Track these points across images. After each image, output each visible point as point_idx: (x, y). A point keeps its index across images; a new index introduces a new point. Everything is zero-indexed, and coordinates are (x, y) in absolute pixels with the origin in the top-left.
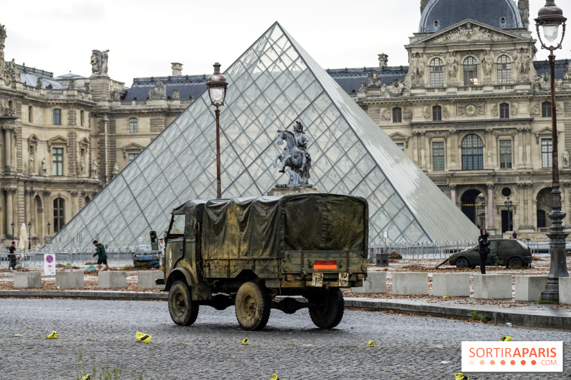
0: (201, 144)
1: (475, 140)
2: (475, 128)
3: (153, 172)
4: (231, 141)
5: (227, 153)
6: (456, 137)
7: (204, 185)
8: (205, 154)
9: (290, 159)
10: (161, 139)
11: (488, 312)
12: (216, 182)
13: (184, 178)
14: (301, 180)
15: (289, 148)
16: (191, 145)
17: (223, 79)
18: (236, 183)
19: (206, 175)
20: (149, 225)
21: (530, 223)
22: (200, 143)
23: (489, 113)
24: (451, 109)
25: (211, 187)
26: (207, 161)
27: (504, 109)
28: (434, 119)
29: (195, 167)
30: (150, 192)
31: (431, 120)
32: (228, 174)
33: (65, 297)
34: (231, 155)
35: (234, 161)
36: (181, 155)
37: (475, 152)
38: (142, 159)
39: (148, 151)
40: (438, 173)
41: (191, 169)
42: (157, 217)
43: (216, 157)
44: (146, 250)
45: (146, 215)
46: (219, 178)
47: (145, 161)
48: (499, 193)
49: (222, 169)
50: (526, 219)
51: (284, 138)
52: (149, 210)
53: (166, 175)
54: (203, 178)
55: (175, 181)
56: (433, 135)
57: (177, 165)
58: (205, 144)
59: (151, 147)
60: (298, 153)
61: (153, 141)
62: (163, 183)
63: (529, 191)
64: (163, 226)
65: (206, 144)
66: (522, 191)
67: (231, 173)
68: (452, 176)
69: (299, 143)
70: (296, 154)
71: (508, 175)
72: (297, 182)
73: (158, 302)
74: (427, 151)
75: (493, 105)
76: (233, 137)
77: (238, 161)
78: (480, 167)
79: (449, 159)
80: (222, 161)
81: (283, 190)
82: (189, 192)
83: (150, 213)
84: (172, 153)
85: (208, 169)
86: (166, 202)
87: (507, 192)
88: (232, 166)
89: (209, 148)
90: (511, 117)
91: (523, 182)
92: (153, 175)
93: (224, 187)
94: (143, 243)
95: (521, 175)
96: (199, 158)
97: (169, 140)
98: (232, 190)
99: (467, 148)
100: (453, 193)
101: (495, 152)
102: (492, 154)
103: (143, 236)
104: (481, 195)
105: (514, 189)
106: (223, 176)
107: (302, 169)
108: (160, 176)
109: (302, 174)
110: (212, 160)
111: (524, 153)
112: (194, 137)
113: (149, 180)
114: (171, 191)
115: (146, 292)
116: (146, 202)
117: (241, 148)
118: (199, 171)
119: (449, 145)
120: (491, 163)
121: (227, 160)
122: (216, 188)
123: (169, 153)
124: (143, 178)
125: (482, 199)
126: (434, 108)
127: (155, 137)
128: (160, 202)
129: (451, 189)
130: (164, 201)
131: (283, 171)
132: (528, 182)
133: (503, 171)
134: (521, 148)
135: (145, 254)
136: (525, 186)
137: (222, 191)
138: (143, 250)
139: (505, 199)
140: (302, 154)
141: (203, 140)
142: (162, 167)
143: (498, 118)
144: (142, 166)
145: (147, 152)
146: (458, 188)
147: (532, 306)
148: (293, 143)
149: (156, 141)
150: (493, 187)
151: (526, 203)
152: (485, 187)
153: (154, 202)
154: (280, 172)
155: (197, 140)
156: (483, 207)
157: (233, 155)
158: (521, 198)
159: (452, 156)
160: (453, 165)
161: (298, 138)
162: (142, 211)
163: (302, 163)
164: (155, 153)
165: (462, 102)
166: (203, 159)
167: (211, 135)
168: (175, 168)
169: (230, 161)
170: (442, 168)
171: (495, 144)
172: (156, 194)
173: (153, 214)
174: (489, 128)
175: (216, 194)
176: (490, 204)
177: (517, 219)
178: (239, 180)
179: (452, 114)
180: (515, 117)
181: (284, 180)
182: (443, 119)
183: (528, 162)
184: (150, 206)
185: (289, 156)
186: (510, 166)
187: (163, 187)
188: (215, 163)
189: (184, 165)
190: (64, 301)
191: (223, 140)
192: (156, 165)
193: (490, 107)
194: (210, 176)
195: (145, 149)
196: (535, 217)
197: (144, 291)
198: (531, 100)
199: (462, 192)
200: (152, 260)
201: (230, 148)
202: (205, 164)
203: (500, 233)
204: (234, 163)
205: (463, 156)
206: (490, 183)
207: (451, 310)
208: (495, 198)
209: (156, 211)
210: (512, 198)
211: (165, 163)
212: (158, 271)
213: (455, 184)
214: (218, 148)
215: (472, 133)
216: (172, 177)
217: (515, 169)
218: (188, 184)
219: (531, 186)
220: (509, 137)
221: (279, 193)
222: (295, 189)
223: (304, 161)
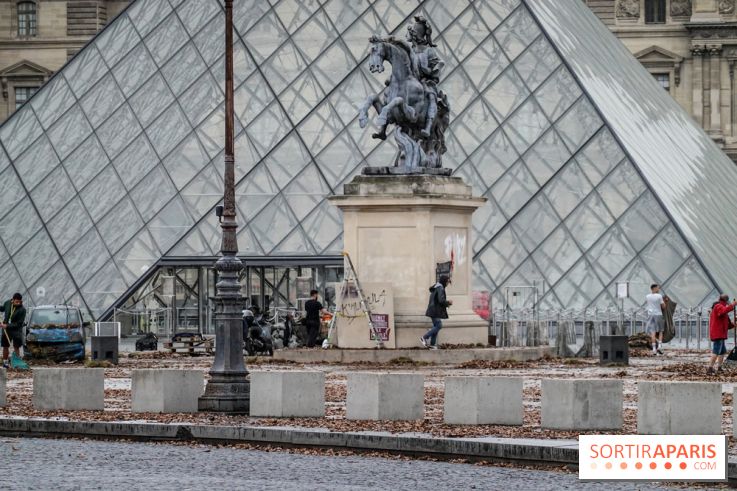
0: (187, 68)
3: (72, 132)
4: (259, 62)
5: (249, 90)
7: (193, 166)
8: (197, 90)
9: (400, 106)
10: (92, 53)
12: (223, 158)
13: (147, 146)
14: (425, 158)
15: (397, 81)
16: (164, 70)
18: (269, 161)
19: (200, 142)
20: (61, 257)
22: (185, 65)
25: (209, 171)
26: (202, 109)
29: (172, 123)
30: (64, 180)
32: (249, 138)
34: (259, 94)
35: (267, 107)
36: (139, 94)
38: (47, 101)
39: (63, 82)
41: (162, 126)
42: (81, 239)
43: (222, 98)
44: (53, 318)
45: (54, 234)
46: (229, 150)
47: (54, 104)
49: (237, 129)
51: (386, 56)
52: (63, 223)
53: (104, 141)
54: (192, 148)
55: (126, 154)
57: (130, 115)
58: (198, 68)
59: (69, 73)
60: (419, 93)
61: (73, 57)
62: (97, 160)
64: (94, 260)
65: (201, 68)
67: (258, 138)
69: (420, 68)
70: (413, 96)
72: (415, 163)
73: (80, 443)
76: (265, 51)
77: (276, 108)
80: (238, 109)
81: (382, 180)
82: (158, 180)
83: (65, 229)
84: (118, 86)
85: (203, 128)
86: (102, 204)
88: (259, 121)
89: (208, 77)
92: (72, 139)
93: (240, 170)
94: (46, 301)
96: (182, 100)
97: (111, 56)
98: (261, 178)
103: (45, 284)
106: (241, 144)
107: (427, 131)
108: (89, 142)
109: (427, 143)
110: (214, 106)
112: (170, 50)
113: (63, 150)
114: (114, 177)
115: (54, 419)
116: (56, 202)
117: (284, 80)
118: (181, 132)
121: (249, 107)
122: (223, 173)
123: (111, 87)
124: (48, 146)
127: (77, 48)
128: (88, 204)
130: (98, 203)
131: (382, 136)
135: (52, 327)
137: (237, 179)
138: (46, 318)
140: (428, 96)
141: (191, 57)
142: (94, 120)
144: (47, 117)
145: (59, 83)
148: (406, 70)
149: (80, 58)
153: (73, 204)
154: (375, 136)
155: (177, 58)
157: (263, 94)
161: (419, 56)
162: (45, 225)
163: (427, 117)
164: (79, 86)
166: (191, 103)
167: (211, 47)
168: (125, 122)
169: (257, 108)
172: (79, 184)
173: (71, 233)
175: (223, 188)
178: (277, 154)
181: (385, 156)
184: (65, 211)
185: (398, 99)
187: (95, 167)
188: (222, 113)
189: (145, 117)
191: (239, 57)
192: (80, 116)
194: (208, 144)
195: (53, 75)
197: (48, 414)
200: (68, 343)
201: (257, 78)
202: (197, 116)
204: (267, 113)
209: (77, 225)
211: (102, 110)
212: (81, 368)
214: (229, 77)
216: (117, 144)
218: (157, 161)
221: (373, 188)
222: (411, 178)
223: (433, 112)
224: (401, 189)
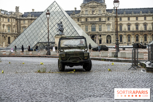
1: (94, 25)
2: (94, 23)
6: (90, 25)
11: (105, 59)
15: (59, 27)
17: (49, 13)
21: (105, 42)
23: (97, 20)
24: (89, 19)
27: (100, 19)
28: (86, 21)
31: (85, 21)
33: (17, 56)
35: (46, 29)
37: (94, 28)
40: (87, 32)
48: (99, 36)
50: (104, 41)
56: (85, 24)
63: (105, 36)
66: (103, 36)
68: (89, 33)
71: (101, 32)
74: (84, 28)
75: (98, 18)
78: (95, 31)
79: (89, 29)
87: (100, 36)
90: (101, 21)
91: (104, 34)
95: (103, 32)
99: (92, 27)
100: (90, 36)
101: (98, 28)
102: (97, 28)
104: (95, 36)
105: (102, 35)
109: (62, 32)
111: (104, 28)
119: (89, 26)
120: (97, 30)
125: (95, 37)
126: (86, 19)
129: (89, 35)
131: (58, 31)
132: (105, 34)
133: (100, 32)
134: (103, 27)
136: (104, 35)
139: (100, 37)
143: (99, 21)
146: (91, 35)
147: (113, 58)
150: (98, 35)
151: (104, 38)
152: (96, 35)
156: (95, 39)
158: (103, 37)
159: (89, 28)
160: (90, 30)
161: (61, 25)
165: (91, 18)
170: (87, 31)
171: (98, 26)
174: (97, 23)
176: (97, 38)
177: (102, 41)
179: (89, 20)
180: (102, 21)
182: (88, 21)
183: (105, 30)
186: (101, 31)
190: (17, 57)
193: (97, 18)
196: (106, 41)
198: (105, 17)
199: (91, 36)
203: (99, 44)
205: (92, 28)
206: (97, 34)
207: (97, 58)
208: (98, 37)
210: (102, 37)
212: (33, 52)
213: (90, 34)
215: (93, 24)
217: (102, 31)
219: (105, 35)
220: (101, 25)
221: (57, 36)
222: (61, 35)
223: (62, 29)
224: (60, 36)
